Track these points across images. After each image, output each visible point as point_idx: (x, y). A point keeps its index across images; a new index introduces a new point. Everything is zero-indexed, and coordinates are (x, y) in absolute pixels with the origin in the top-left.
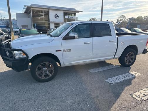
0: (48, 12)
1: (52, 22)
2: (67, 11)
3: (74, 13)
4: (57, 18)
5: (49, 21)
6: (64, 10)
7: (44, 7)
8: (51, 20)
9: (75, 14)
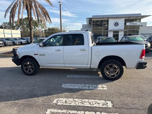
0: (108, 21)
1: (111, 31)
2: (129, 17)
3: (138, 19)
4: (116, 26)
5: (108, 30)
6: (125, 17)
7: (104, 17)
8: (109, 29)
9: (140, 19)
